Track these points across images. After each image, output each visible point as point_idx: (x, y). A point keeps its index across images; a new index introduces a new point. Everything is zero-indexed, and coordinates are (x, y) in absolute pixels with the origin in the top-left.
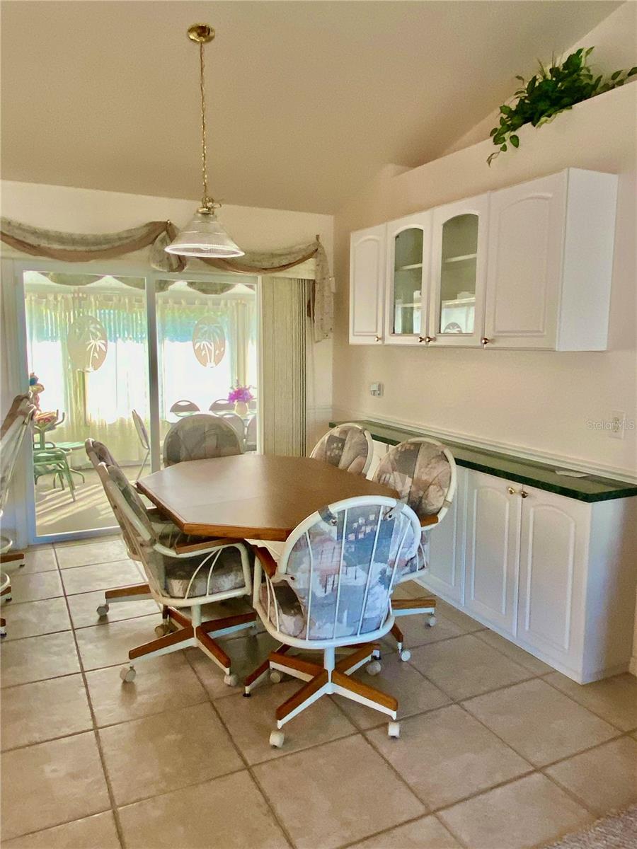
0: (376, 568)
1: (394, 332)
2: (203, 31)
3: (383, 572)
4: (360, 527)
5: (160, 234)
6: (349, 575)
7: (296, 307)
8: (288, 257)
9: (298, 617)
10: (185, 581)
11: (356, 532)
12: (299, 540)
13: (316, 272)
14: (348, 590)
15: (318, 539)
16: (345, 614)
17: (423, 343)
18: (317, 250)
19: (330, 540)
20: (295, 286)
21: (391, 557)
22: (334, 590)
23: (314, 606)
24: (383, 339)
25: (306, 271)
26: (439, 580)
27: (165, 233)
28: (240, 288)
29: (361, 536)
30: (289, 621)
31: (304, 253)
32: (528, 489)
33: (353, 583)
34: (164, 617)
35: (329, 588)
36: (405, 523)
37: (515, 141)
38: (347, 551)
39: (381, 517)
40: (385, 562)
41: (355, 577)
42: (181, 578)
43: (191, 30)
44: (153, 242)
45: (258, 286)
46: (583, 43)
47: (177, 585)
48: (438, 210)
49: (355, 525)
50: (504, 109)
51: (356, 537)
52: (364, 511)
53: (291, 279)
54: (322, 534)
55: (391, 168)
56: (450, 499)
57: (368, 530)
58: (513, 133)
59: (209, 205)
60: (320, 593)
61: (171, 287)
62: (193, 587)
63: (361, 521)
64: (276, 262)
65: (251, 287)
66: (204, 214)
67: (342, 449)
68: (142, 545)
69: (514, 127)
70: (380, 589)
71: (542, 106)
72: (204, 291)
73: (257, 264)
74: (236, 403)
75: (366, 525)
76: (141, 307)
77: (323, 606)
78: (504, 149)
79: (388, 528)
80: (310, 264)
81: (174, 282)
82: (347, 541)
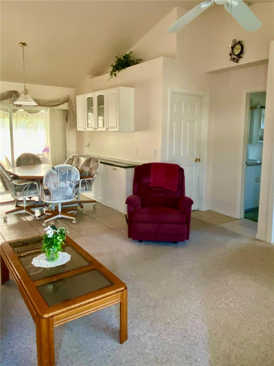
0: (68, 183)
1: (88, 127)
2: (24, 44)
3: (70, 184)
4: (62, 172)
5: (13, 95)
6: (61, 184)
7: (62, 118)
8: (58, 102)
9: (50, 196)
10: (21, 192)
11: (62, 173)
12: (47, 175)
13: (68, 107)
14: (61, 188)
15: (52, 174)
16: (61, 194)
17: (94, 130)
18: (68, 100)
19: (55, 175)
20: (62, 112)
21: (72, 180)
22: (58, 188)
23: (53, 192)
24: (85, 129)
25: (65, 106)
26: (101, 198)
27: (15, 94)
28: (43, 111)
29: (63, 174)
30: (47, 197)
31: (63, 101)
32: (116, 167)
33: (62, 186)
34: (16, 207)
35: (56, 187)
36: (74, 172)
37: (115, 75)
38: (60, 178)
39: (68, 170)
40: (70, 181)
41: (62, 184)
42: (20, 191)
43: (20, 43)
44: (11, 97)
45: (48, 111)
46: (131, 50)
47: (18, 193)
48: (96, 92)
49: (61, 171)
50: (112, 66)
51: (62, 174)
52: (63, 168)
53: (59, 109)
54: (53, 173)
55: (88, 76)
56: (97, 172)
57: (65, 173)
58: (115, 73)
59: (26, 91)
60: (54, 189)
61: (18, 112)
62: (23, 193)
63: (63, 170)
64: (54, 104)
65: (46, 111)
66: (25, 93)
67: (73, 161)
68: (8, 182)
69: (115, 71)
70: (70, 188)
71: (120, 67)
72: (30, 113)
73: (46, 104)
74: (45, 152)
75: (64, 171)
76: (7, 117)
77: (55, 192)
78: (112, 77)
79: (70, 172)
80: (66, 104)
81: (19, 110)
82: (60, 175)
